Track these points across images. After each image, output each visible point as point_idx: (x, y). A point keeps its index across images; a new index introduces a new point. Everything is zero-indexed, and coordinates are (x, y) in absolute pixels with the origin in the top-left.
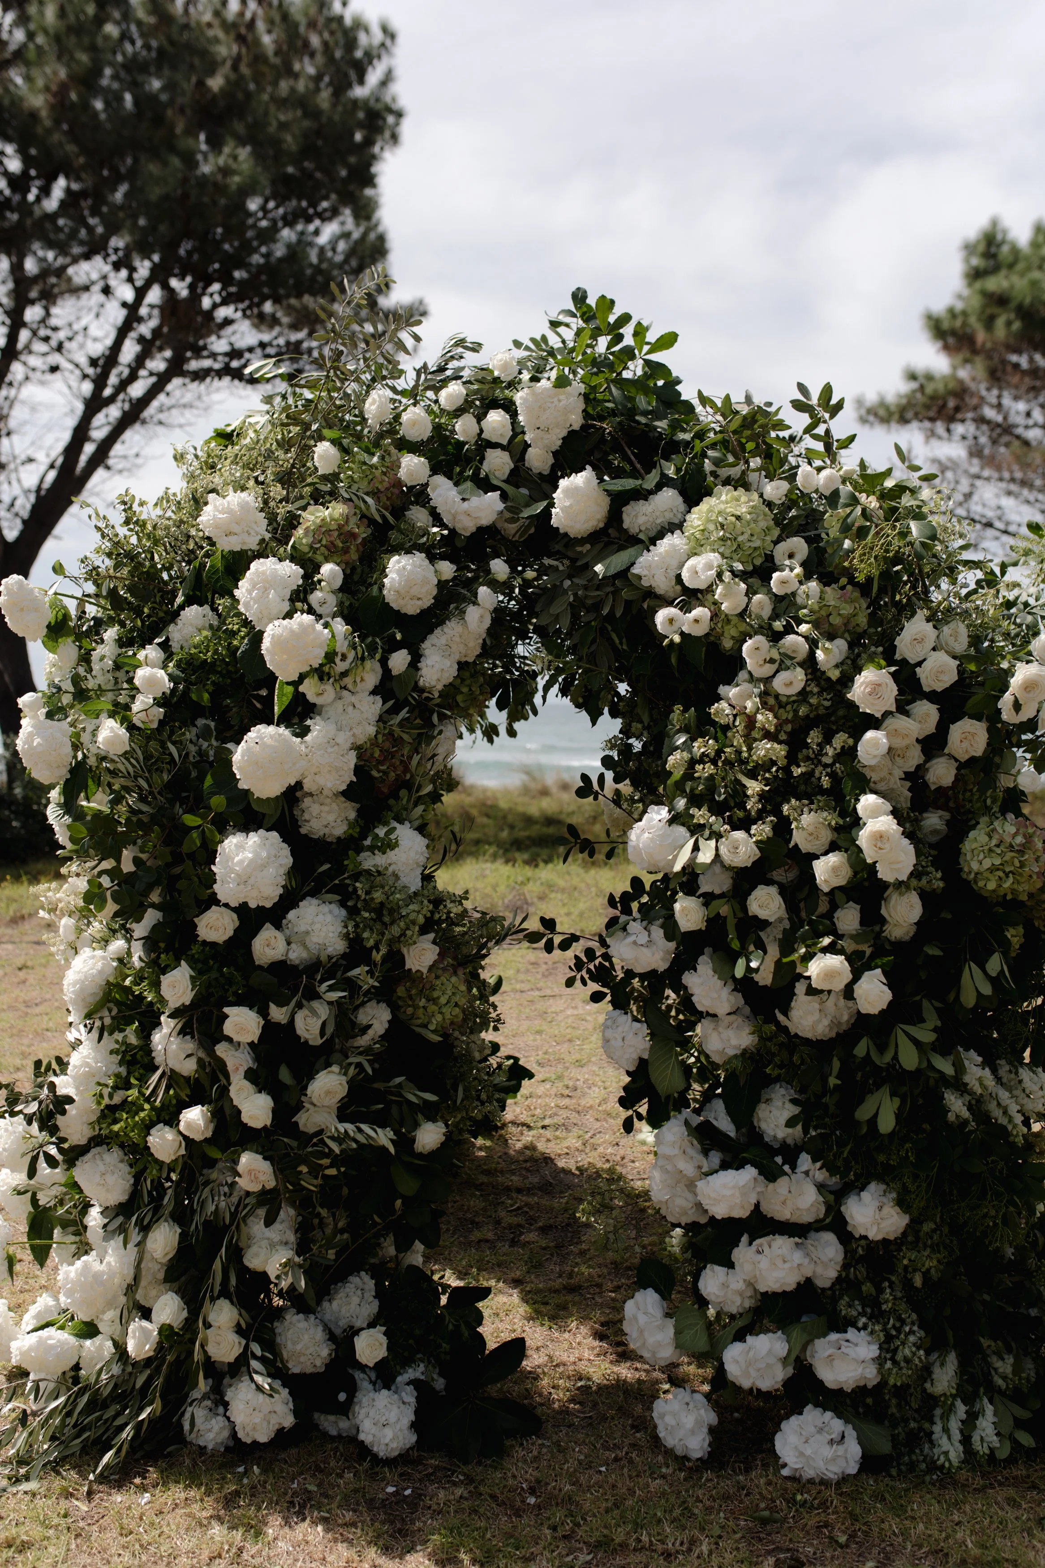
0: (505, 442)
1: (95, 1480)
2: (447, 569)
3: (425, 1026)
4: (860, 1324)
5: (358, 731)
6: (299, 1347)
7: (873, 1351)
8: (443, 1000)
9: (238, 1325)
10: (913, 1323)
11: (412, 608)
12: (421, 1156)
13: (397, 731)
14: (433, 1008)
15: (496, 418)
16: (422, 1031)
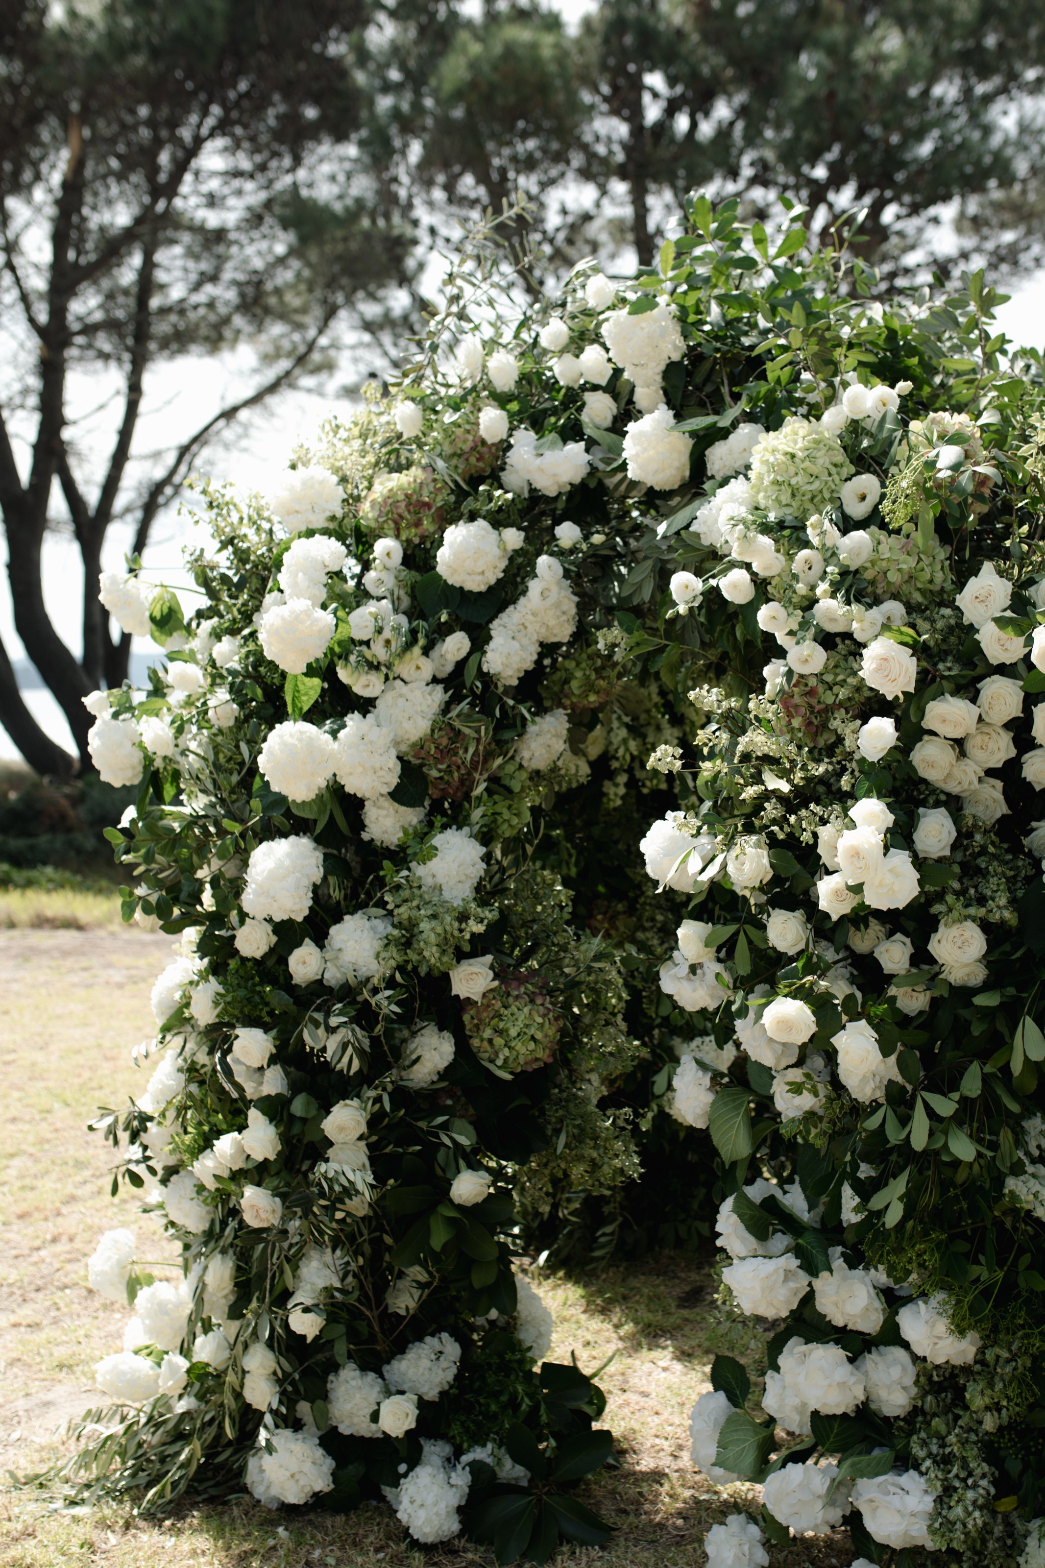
0: (604, 383)
1: (140, 1515)
2: (514, 538)
3: (492, 1061)
4: (923, 1469)
5: (408, 726)
6: (348, 1406)
7: (927, 1503)
8: (513, 1032)
9: (275, 1373)
10: (984, 1476)
11: (476, 584)
12: (460, 1208)
13: (457, 724)
14: (499, 1041)
15: (592, 354)
16: (491, 1067)
